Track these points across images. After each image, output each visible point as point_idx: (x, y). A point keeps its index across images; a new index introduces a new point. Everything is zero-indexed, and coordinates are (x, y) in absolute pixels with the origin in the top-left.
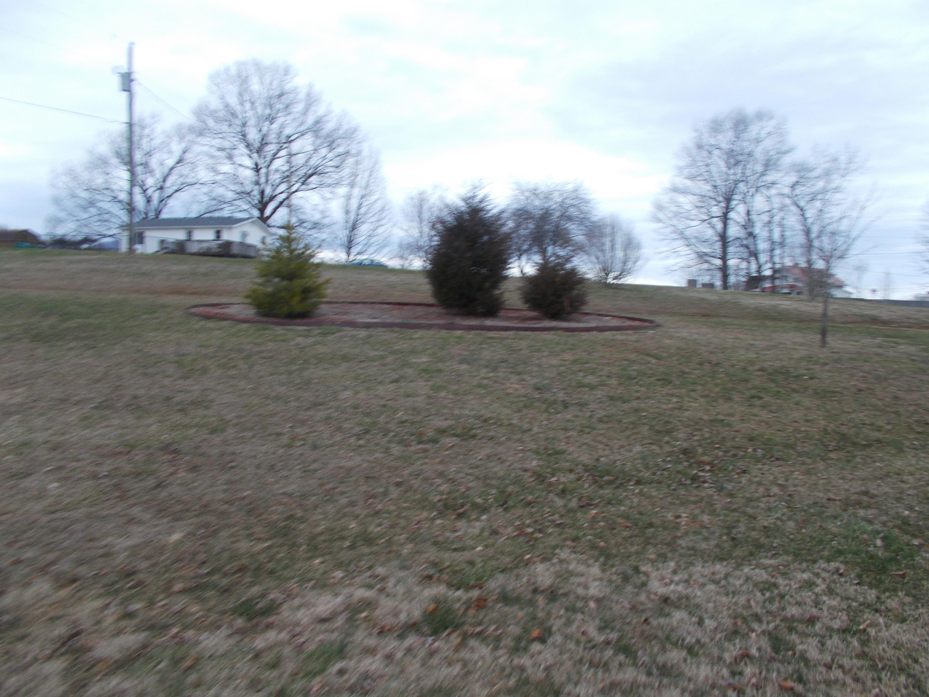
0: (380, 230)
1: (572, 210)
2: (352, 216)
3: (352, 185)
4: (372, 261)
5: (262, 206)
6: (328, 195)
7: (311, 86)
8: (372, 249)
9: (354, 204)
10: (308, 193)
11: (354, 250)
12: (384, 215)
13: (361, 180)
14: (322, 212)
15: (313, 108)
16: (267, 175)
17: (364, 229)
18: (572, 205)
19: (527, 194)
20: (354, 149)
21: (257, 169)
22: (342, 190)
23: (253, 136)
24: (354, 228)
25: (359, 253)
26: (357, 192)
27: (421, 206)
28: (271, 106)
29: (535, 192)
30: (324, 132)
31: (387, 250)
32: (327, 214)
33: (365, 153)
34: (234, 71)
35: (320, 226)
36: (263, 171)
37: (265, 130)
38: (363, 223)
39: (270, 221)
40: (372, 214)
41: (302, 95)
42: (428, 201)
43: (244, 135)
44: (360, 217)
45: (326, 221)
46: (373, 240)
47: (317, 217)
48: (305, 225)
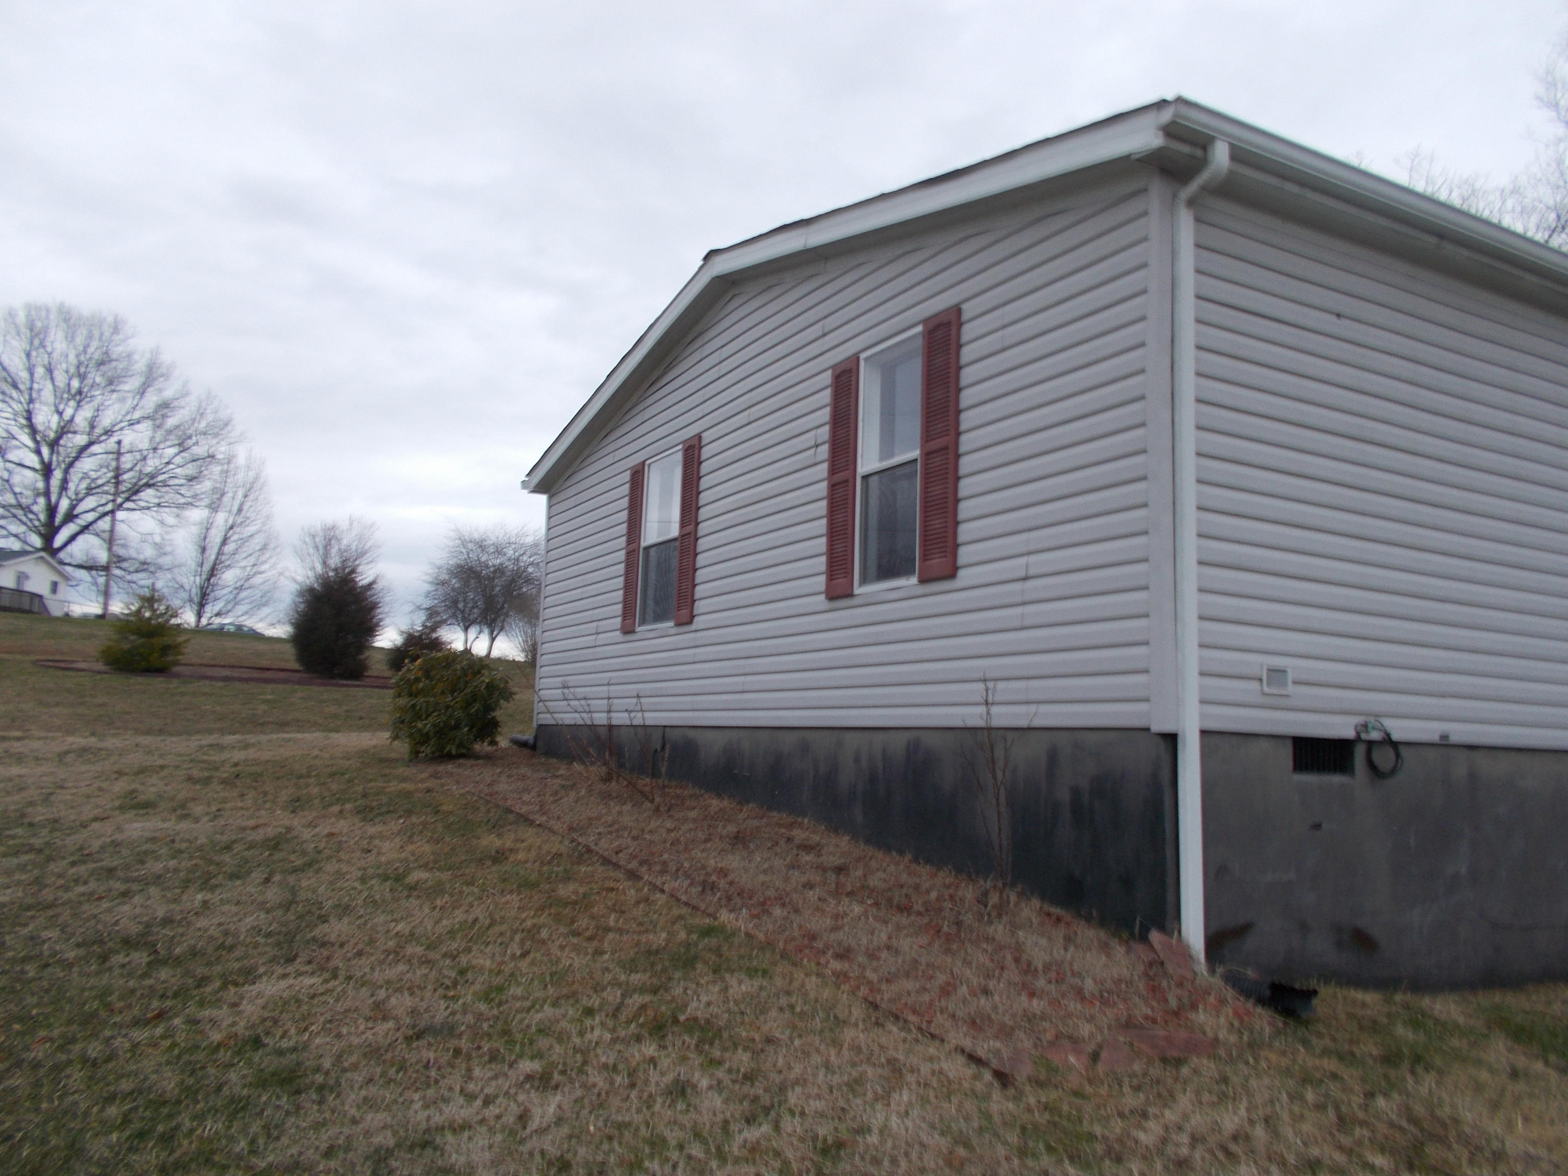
0: (257, 580)
1: (530, 570)
2: (211, 555)
3: (214, 507)
4: (239, 627)
5: (49, 531)
6: (171, 520)
7: (156, 352)
8: (241, 609)
9: (215, 537)
10: (137, 515)
11: (209, 610)
12: (264, 558)
13: (231, 501)
14: (158, 546)
15: (159, 384)
16: (65, 482)
17: (229, 577)
18: (532, 564)
19: (470, 546)
20: (222, 451)
21: (47, 471)
22: (197, 514)
23: (46, 418)
24: (212, 573)
25: (218, 614)
26: (221, 519)
27: (327, 546)
28: (82, 377)
29: (481, 545)
30: (171, 422)
31: (265, 611)
32: (168, 549)
33: (241, 460)
34: (21, 318)
35: (152, 569)
36: (58, 475)
37: (68, 413)
38: (229, 567)
39: (62, 555)
40: (245, 555)
41: (140, 365)
42: (339, 541)
43: (29, 418)
44: (223, 558)
45: (165, 561)
46: (243, 594)
47: (148, 553)
48: (125, 565)
